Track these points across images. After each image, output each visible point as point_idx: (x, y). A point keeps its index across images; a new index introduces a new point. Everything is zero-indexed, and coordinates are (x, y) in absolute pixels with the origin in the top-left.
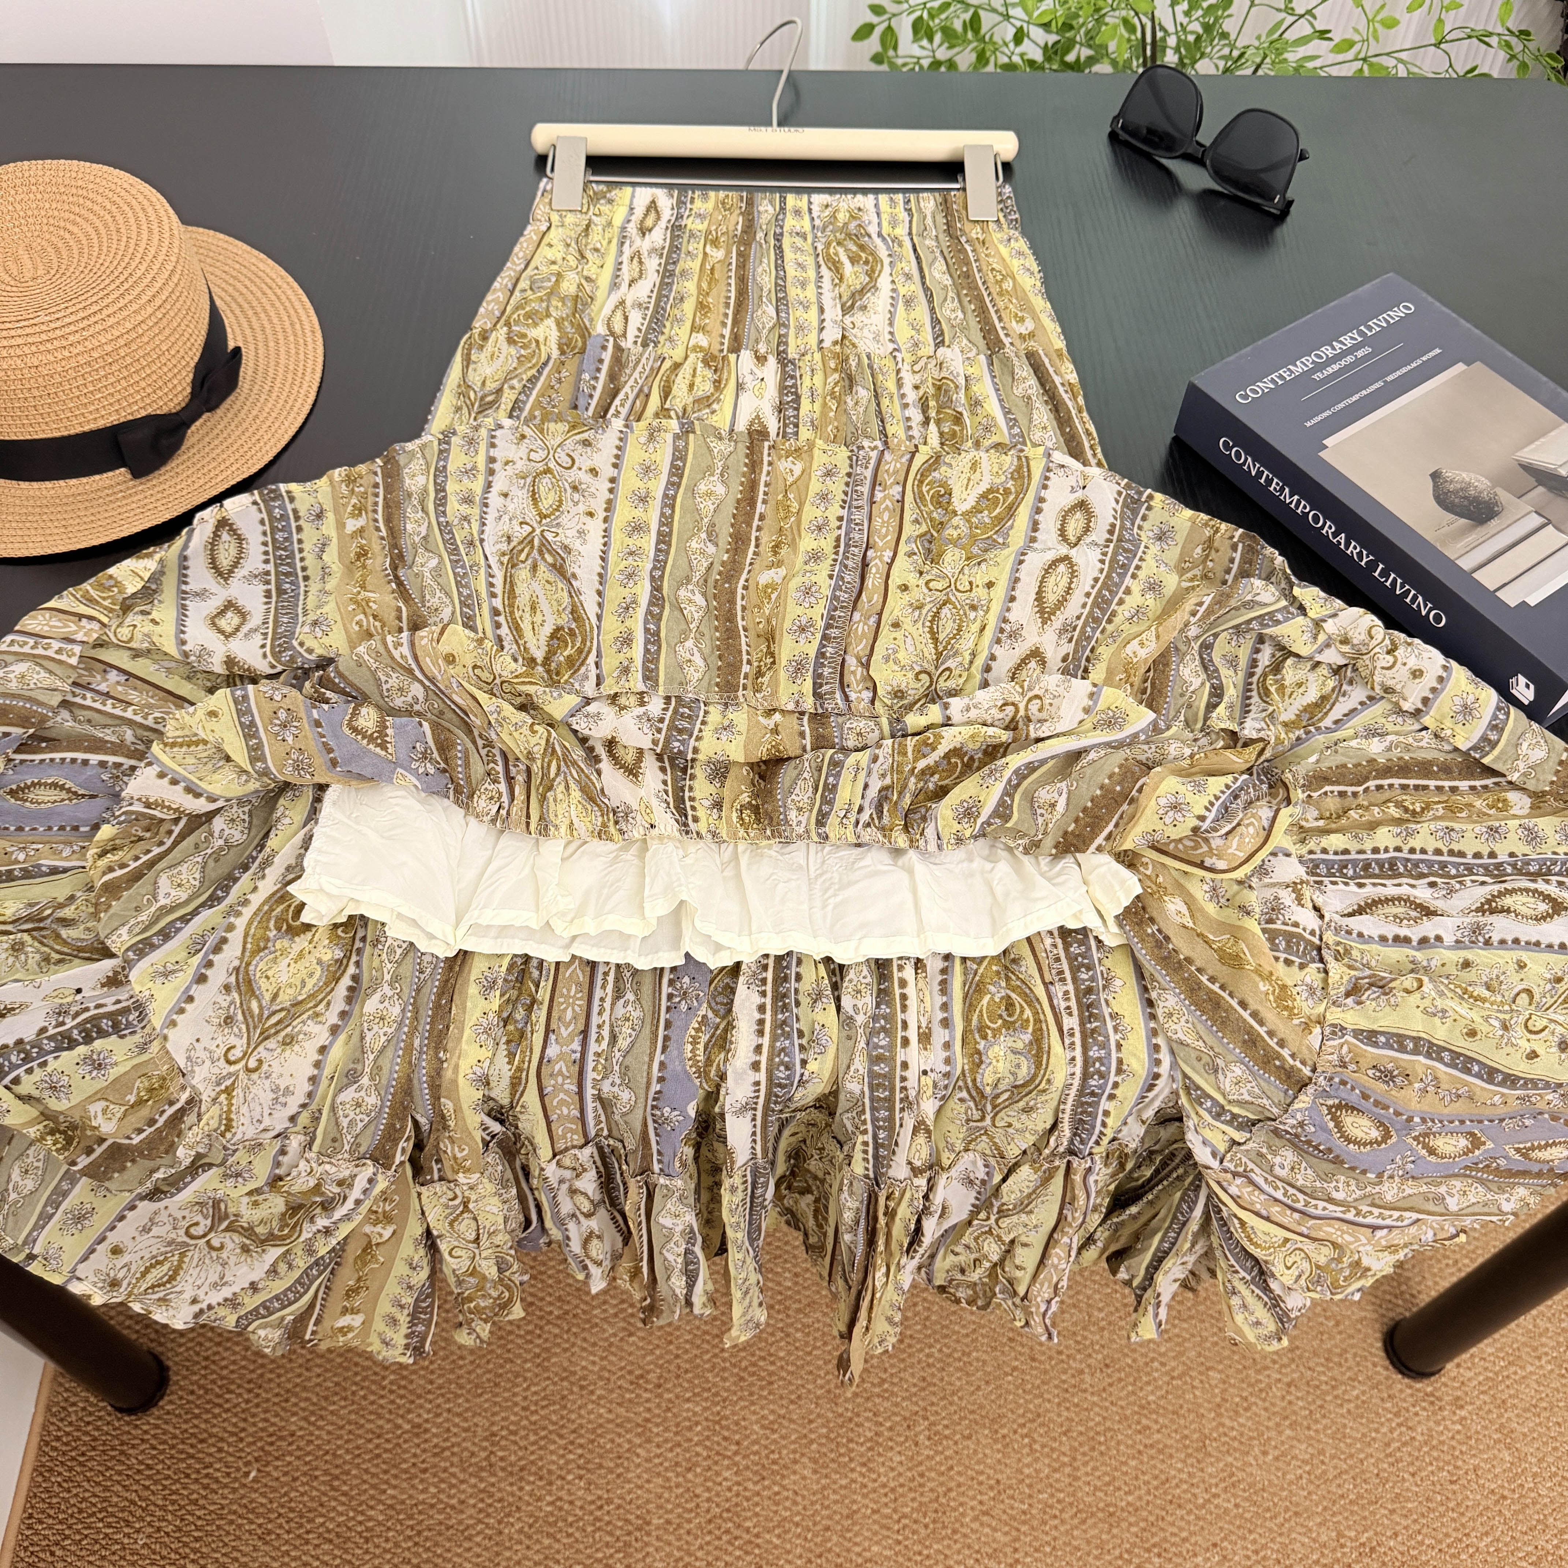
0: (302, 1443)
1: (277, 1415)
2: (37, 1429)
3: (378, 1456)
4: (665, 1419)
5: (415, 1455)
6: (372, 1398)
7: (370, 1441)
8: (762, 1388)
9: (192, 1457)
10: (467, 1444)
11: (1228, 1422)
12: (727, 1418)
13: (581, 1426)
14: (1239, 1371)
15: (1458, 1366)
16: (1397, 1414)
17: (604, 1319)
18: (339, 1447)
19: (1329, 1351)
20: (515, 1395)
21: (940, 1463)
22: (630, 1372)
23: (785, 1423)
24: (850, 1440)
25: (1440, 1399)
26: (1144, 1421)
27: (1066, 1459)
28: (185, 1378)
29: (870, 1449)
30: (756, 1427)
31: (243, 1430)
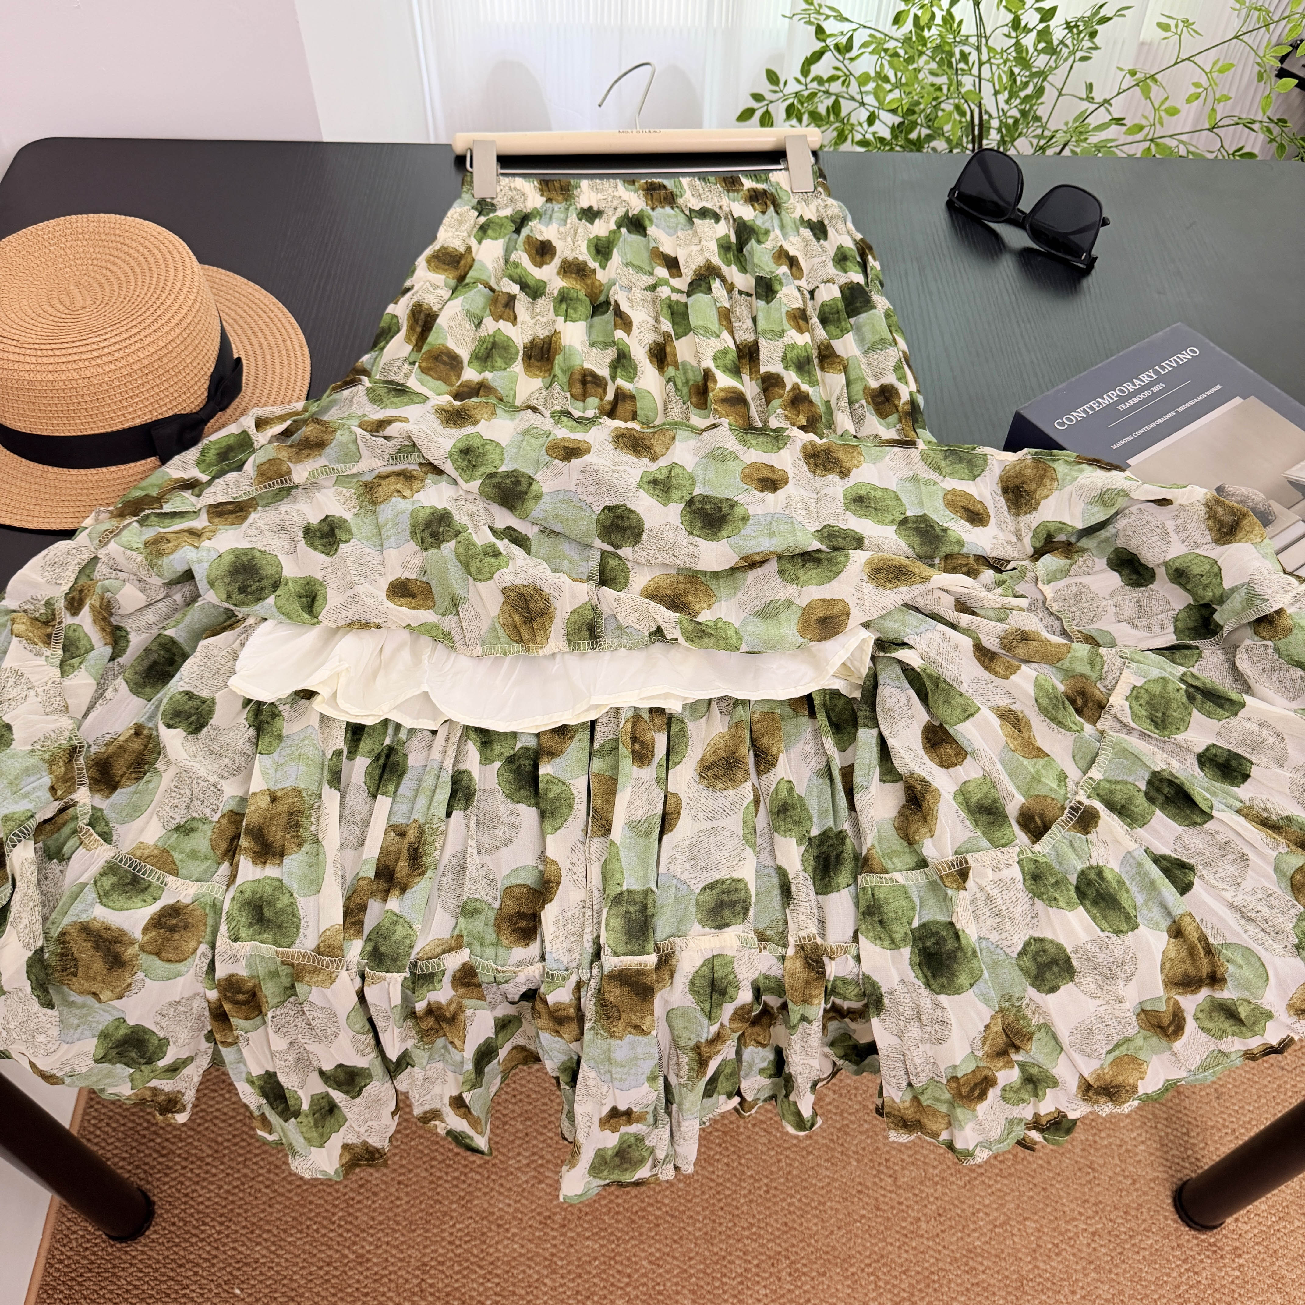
0: (264, 1269)
1: (244, 1245)
2: (44, 1253)
3: (327, 1281)
4: (569, 1254)
5: (358, 1281)
6: (323, 1231)
7: (321, 1268)
8: (650, 1229)
9: (172, 1279)
10: (403, 1273)
11: (1042, 1265)
12: (620, 1254)
13: (498, 1259)
14: (1051, 1221)
15: (1237, 1220)
16: (1185, 1261)
17: (518, 1169)
18: (295, 1273)
19: (1127, 1205)
20: (443, 1231)
21: (800, 1296)
22: (539, 1214)
23: (669, 1259)
24: (725, 1275)
25: (1221, 1249)
26: (971, 1263)
27: (905, 1295)
28: (168, 1211)
29: (741, 1283)
30: (645, 1263)
31: (216, 1257)
